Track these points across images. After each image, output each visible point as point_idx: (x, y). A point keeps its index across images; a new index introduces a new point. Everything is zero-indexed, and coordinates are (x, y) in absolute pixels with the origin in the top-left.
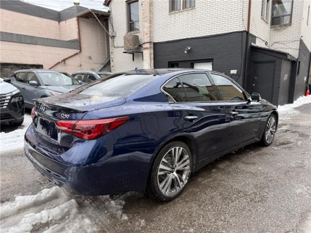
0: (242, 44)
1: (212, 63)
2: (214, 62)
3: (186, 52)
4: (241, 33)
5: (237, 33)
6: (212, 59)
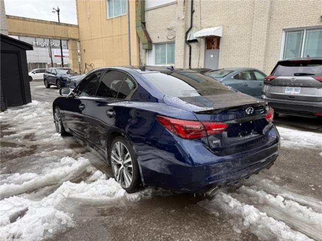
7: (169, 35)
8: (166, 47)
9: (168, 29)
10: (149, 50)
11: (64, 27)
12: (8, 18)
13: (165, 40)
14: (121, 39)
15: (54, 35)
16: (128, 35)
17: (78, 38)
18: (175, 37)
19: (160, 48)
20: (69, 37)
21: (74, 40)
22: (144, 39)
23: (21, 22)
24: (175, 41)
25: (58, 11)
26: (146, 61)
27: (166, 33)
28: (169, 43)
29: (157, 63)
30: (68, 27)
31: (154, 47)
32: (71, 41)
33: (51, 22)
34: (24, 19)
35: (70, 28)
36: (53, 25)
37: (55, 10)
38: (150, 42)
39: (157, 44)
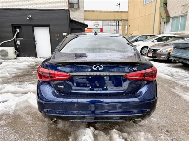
0: (67, 17)
1: (48, 28)
2: (51, 27)
3: (28, 19)
4: (66, 11)
5: (64, 11)
6: (49, 25)
7: (183, 10)
8: (181, 19)
9: (183, 5)
10: (167, 22)
11: (120, 13)
12: (94, 12)
13: (180, 14)
14: (150, 17)
15: (114, 19)
16: (154, 14)
17: (127, 19)
18: (187, 11)
19: (176, 20)
20: (122, 19)
21: (124, 20)
22: (164, 15)
23: (99, 13)
24: (187, 14)
25: (119, 5)
26: (164, 30)
27: (181, 9)
28: (182, 16)
29: (172, 30)
30: (122, 13)
31: (171, 20)
32: (122, 21)
33: (113, 11)
34: (101, 11)
35: (123, 13)
36: (114, 13)
37: (118, 5)
38: (168, 17)
39: (173, 18)
